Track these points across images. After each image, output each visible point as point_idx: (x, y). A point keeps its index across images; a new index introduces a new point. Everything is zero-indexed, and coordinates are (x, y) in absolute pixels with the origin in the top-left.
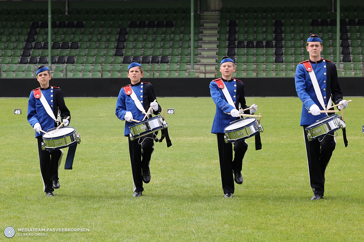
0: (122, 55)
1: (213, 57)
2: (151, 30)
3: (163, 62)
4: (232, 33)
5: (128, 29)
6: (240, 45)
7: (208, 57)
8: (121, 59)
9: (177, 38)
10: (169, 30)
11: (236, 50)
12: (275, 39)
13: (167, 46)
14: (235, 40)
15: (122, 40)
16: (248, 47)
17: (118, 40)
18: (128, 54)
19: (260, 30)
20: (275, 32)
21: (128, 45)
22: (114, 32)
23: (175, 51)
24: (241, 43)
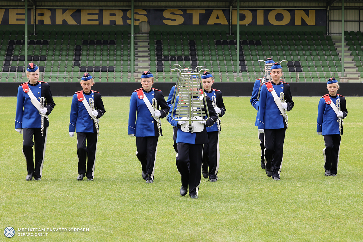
0: (79, 65)
1: (146, 68)
2: (99, 47)
3: (110, 70)
4: (159, 49)
5: (82, 47)
6: (166, 58)
7: (143, 67)
8: (79, 68)
9: (119, 53)
10: (112, 47)
11: (163, 62)
12: (191, 54)
13: (112, 59)
14: (162, 55)
15: (78, 54)
16: (171, 60)
17: (75, 55)
18: (83, 65)
19: (179, 47)
20: (190, 49)
21: (83, 58)
22: (72, 48)
23: (118, 63)
24: (166, 57)
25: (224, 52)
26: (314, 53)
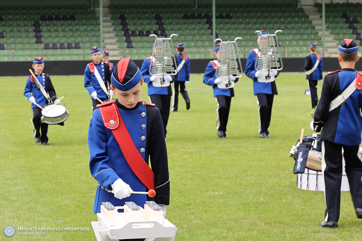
0: (41, 43)
1: (114, 44)
2: (59, 23)
3: (76, 47)
4: (124, 25)
5: (40, 22)
6: (134, 34)
7: (111, 44)
8: (42, 46)
9: (82, 28)
10: (73, 23)
11: (132, 38)
12: (159, 29)
13: (76, 35)
14: (128, 30)
15: (38, 30)
16: (139, 35)
17: (35, 31)
18: (47, 41)
19: (145, 22)
20: (157, 24)
21: (45, 34)
22: (30, 24)
23: (84, 39)
24: (133, 32)
25: (194, 26)
26: (289, 26)
